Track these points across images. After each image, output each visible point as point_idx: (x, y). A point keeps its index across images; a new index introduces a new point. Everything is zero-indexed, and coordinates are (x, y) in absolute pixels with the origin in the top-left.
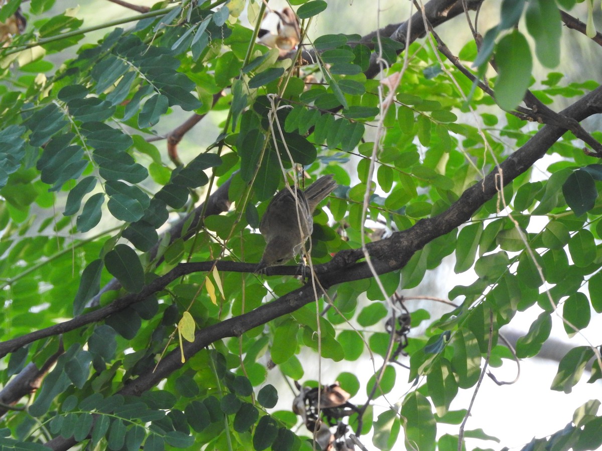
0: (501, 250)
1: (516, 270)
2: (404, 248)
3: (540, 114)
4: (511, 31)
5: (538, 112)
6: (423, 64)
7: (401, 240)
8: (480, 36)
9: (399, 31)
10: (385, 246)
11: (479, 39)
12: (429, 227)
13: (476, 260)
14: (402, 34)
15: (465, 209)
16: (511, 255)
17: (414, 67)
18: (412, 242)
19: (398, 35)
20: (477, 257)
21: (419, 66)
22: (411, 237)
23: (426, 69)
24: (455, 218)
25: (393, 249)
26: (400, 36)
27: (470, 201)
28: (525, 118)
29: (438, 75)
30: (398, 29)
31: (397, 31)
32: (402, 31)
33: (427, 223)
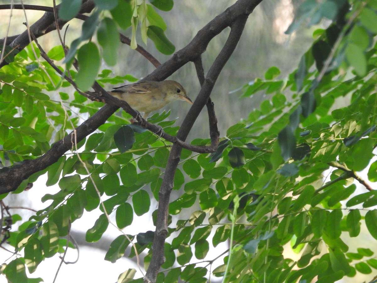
0: (76, 173)
1: (85, 187)
2: (16, 178)
3: (104, 98)
4: (87, 42)
5: (102, 96)
6: (25, 62)
7: (15, 173)
8: (67, 48)
9: (15, 42)
10: (4, 177)
11: (67, 49)
12: (32, 166)
13: (60, 179)
14: (16, 44)
15: (55, 155)
16: (83, 177)
17: (20, 64)
18: (21, 175)
19: (14, 45)
20: (61, 177)
21: (23, 64)
22: (21, 172)
23: (28, 65)
24: (48, 160)
25: (9, 179)
26: (15, 45)
27: (58, 149)
28: (94, 99)
29: (35, 70)
30: (14, 41)
31: (13, 42)
32: (16, 42)
33: (31, 163)
